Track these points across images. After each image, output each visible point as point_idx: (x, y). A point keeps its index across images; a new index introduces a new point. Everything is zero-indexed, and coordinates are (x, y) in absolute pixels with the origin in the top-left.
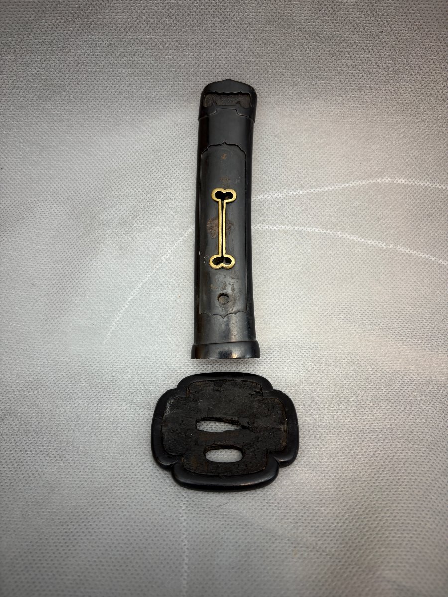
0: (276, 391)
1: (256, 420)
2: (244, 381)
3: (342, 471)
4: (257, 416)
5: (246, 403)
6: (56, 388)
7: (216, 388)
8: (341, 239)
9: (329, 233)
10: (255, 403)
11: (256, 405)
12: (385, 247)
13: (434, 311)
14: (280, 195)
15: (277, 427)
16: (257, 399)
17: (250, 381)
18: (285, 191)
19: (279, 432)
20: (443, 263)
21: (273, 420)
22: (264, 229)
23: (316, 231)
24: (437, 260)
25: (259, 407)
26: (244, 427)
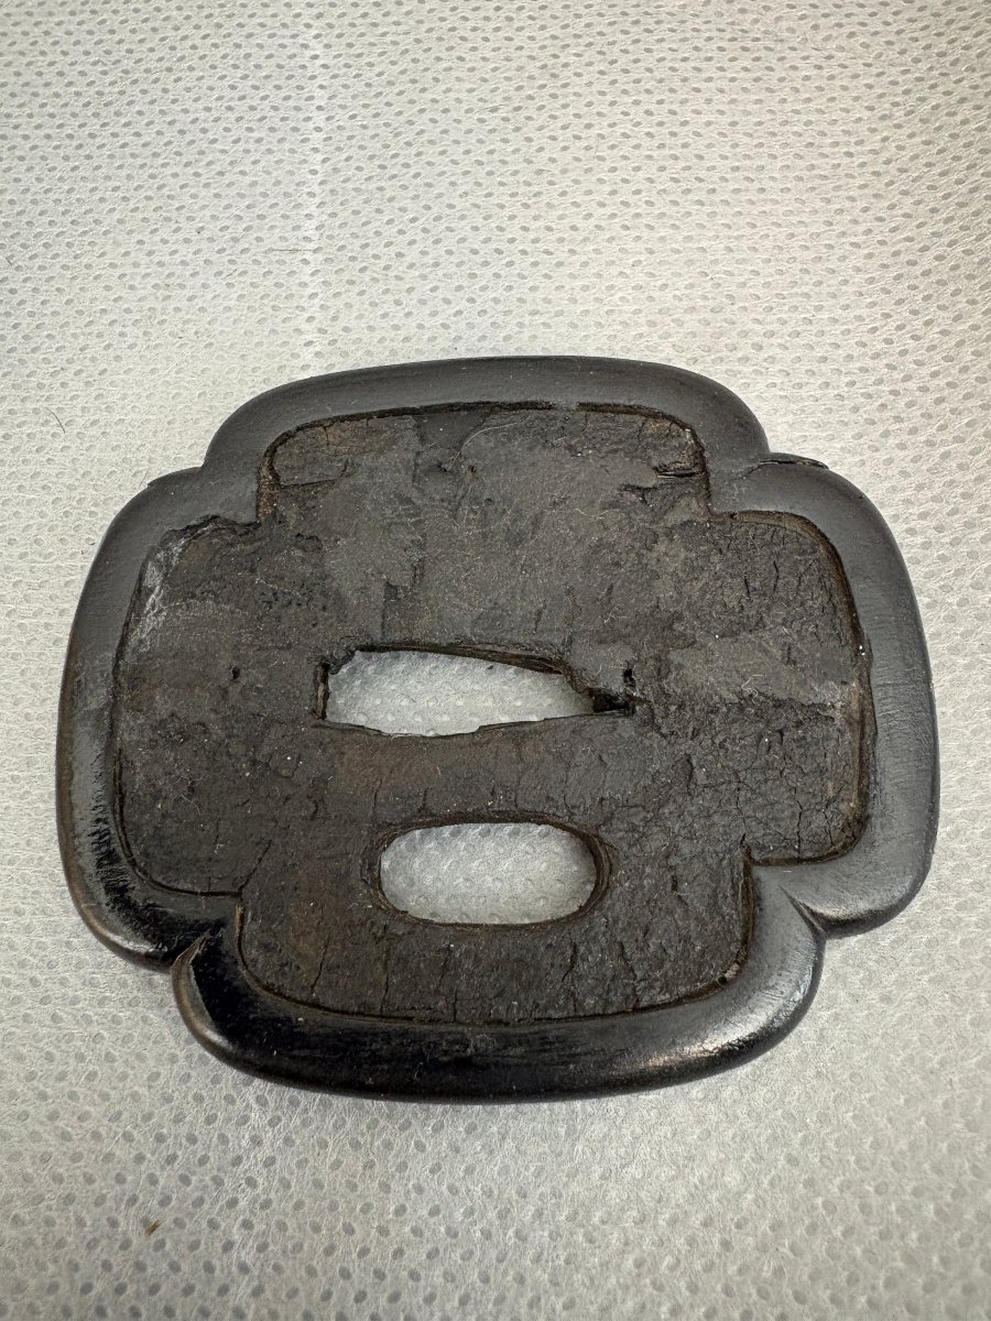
0: (787, 462)
1: (675, 656)
2: (595, 408)
4: (679, 627)
5: (611, 547)
7: (432, 455)
10: (661, 547)
11: (672, 556)
15: (803, 696)
16: (673, 518)
17: (630, 410)
19: (818, 731)
21: (777, 653)
25: (693, 570)
26: (603, 703)
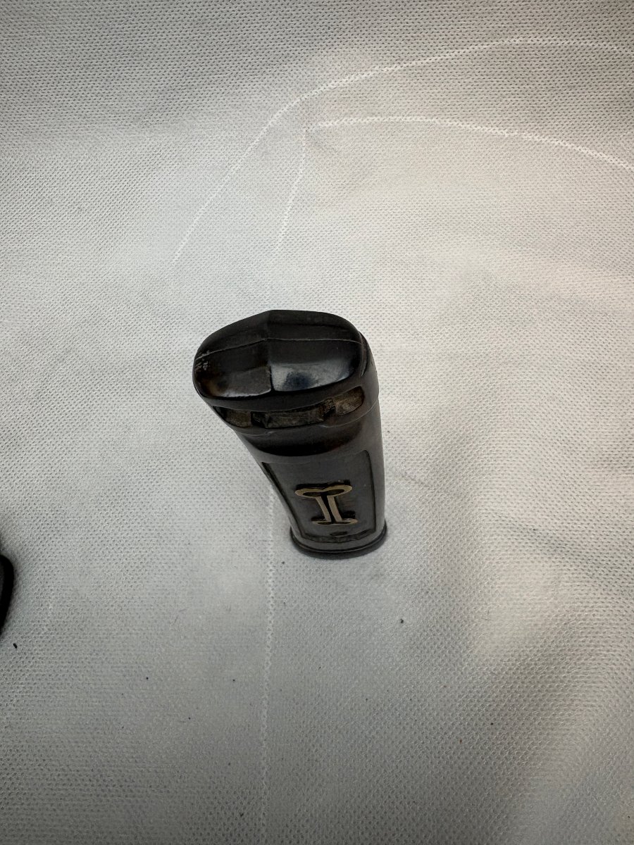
3: (438, 401)
6: (116, 321)
8: (450, 128)
9: (434, 122)
12: (507, 135)
13: (565, 214)
14: (371, 74)
18: (377, 68)
20: (582, 151)
22: (352, 123)
23: (418, 120)
24: (575, 148)
